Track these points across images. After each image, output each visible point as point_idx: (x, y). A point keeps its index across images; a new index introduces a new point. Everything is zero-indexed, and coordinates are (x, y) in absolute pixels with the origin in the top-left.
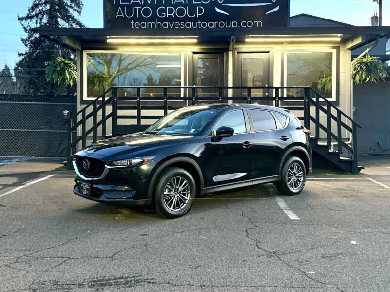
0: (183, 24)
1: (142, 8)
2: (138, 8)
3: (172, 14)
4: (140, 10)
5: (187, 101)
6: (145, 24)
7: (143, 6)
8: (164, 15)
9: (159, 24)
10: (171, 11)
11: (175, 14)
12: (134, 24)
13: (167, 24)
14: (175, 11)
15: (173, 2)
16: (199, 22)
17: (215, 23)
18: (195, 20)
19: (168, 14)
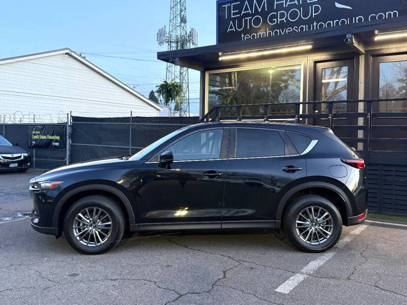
0: (296, 28)
1: (253, 18)
2: (248, 18)
3: (284, 19)
4: (250, 20)
5: (307, 119)
6: (255, 35)
7: (253, 15)
8: (275, 21)
9: (270, 33)
10: (282, 16)
11: (287, 19)
12: (244, 37)
13: (278, 31)
14: (287, 15)
15: (286, 5)
16: (315, 24)
17: (335, 21)
18: (309, 22)
19: (279, 20)
